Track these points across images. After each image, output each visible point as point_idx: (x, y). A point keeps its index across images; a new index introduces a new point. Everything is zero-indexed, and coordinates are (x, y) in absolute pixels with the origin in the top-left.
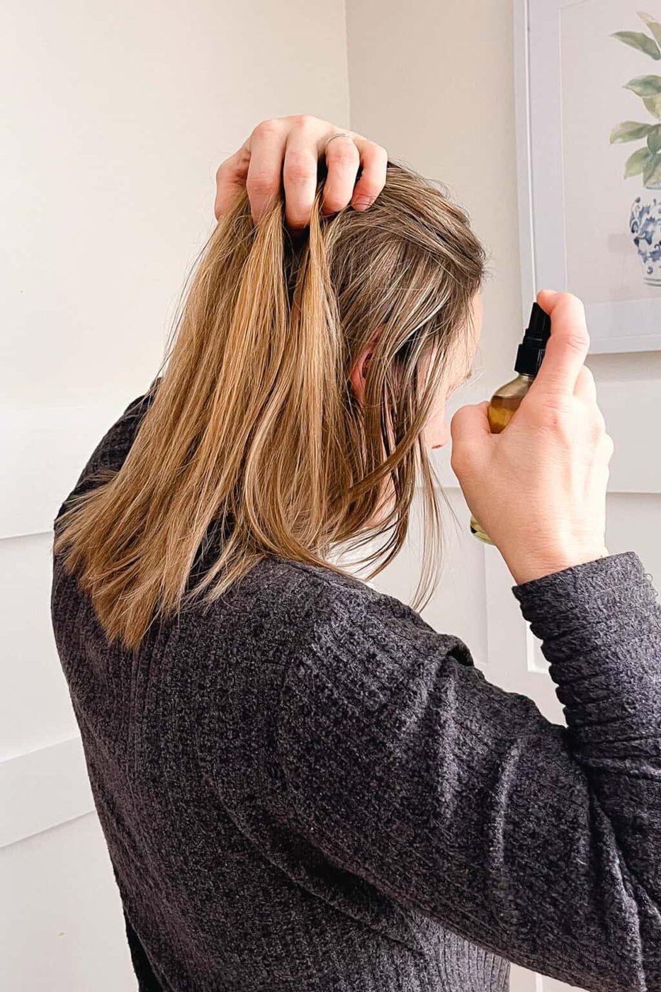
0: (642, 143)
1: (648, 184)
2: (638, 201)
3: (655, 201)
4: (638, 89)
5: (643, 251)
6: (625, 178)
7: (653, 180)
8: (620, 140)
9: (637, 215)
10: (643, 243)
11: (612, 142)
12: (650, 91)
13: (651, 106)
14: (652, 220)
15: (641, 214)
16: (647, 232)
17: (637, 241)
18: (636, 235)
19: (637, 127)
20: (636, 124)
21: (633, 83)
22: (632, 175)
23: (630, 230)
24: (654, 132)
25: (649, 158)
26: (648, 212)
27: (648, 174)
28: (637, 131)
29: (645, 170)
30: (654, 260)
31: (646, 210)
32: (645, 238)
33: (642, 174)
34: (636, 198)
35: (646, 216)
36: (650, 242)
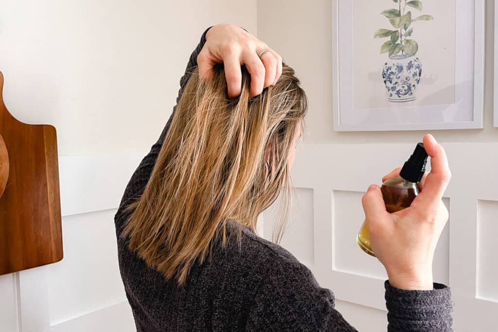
0: (389, 39)
1: (391, 57)
2: (386, 64)
3: (394, 64)
4: (387, 15)
5: (388, 86)
6: (381, 54)
7: (393, 55)
8: (378, 37)
9: (385, 70)
10: (388, 83)
11: (375, 38)
12: (392, 15)
13: (393, 22)
14: (392, 73)
15: (387, 70)
16: (390, 78)
17: (385, 82)
18: (385, 79)
19: (385, 32)
20: (386, 30)
21: (385, 12)
22: (383, 52)
23: (382, 76)
24: (394, 34)
25: (391, 46)
26: (391, 69)
27: (391, 52)
28: (386, 33)
29: (390, 51)
30: (393, 91)
31: (389, 68)
32: (389, 81)
33: (388, 53)
34: (385, 63)
35: (389, 71)
36: (391, 82)
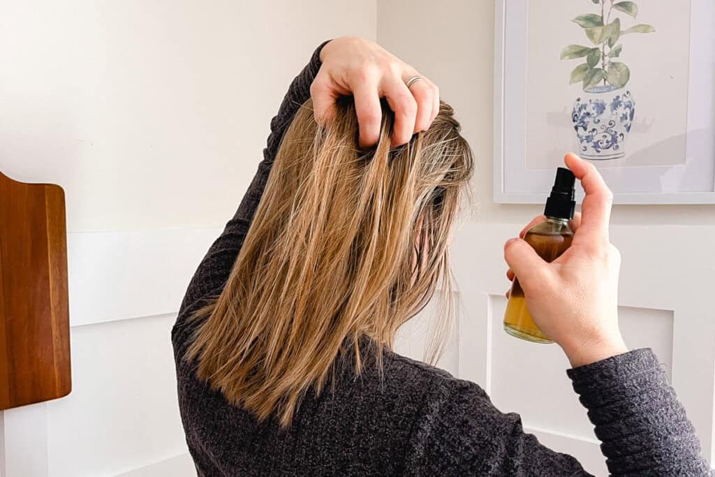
0: (583, 60)
1: (586, 89)
2: (579, 100)
3: (590, 101)
4: (582, 23)
5: (581, 135)
6: (570, 83)
7: (590, 86)
8: (567, 57)
9: (577, 110)
10: (580, 129)
11: (562, 58)
12: (591, 24)
13: (591, 35)
14: (588, 114)
15: (580, 110)
16: (584, 122)
17: (576, 128)
18: (576, 123)
19: (579, 49)
20: (582, 47)
21: (578, 19)
22: (574, 82)
23: (572, 120)
24: (592, 53)
25: (588, 71)
26: (585, 108)
27: (587, 81)
28: (581, 52)
29: (585, 79)
30: (588, 142)
31: (584, 107)
32: (582, 126)
33: (582, 82)
34: (577, 98)
35: (583, 111)
36: (585, 129)
